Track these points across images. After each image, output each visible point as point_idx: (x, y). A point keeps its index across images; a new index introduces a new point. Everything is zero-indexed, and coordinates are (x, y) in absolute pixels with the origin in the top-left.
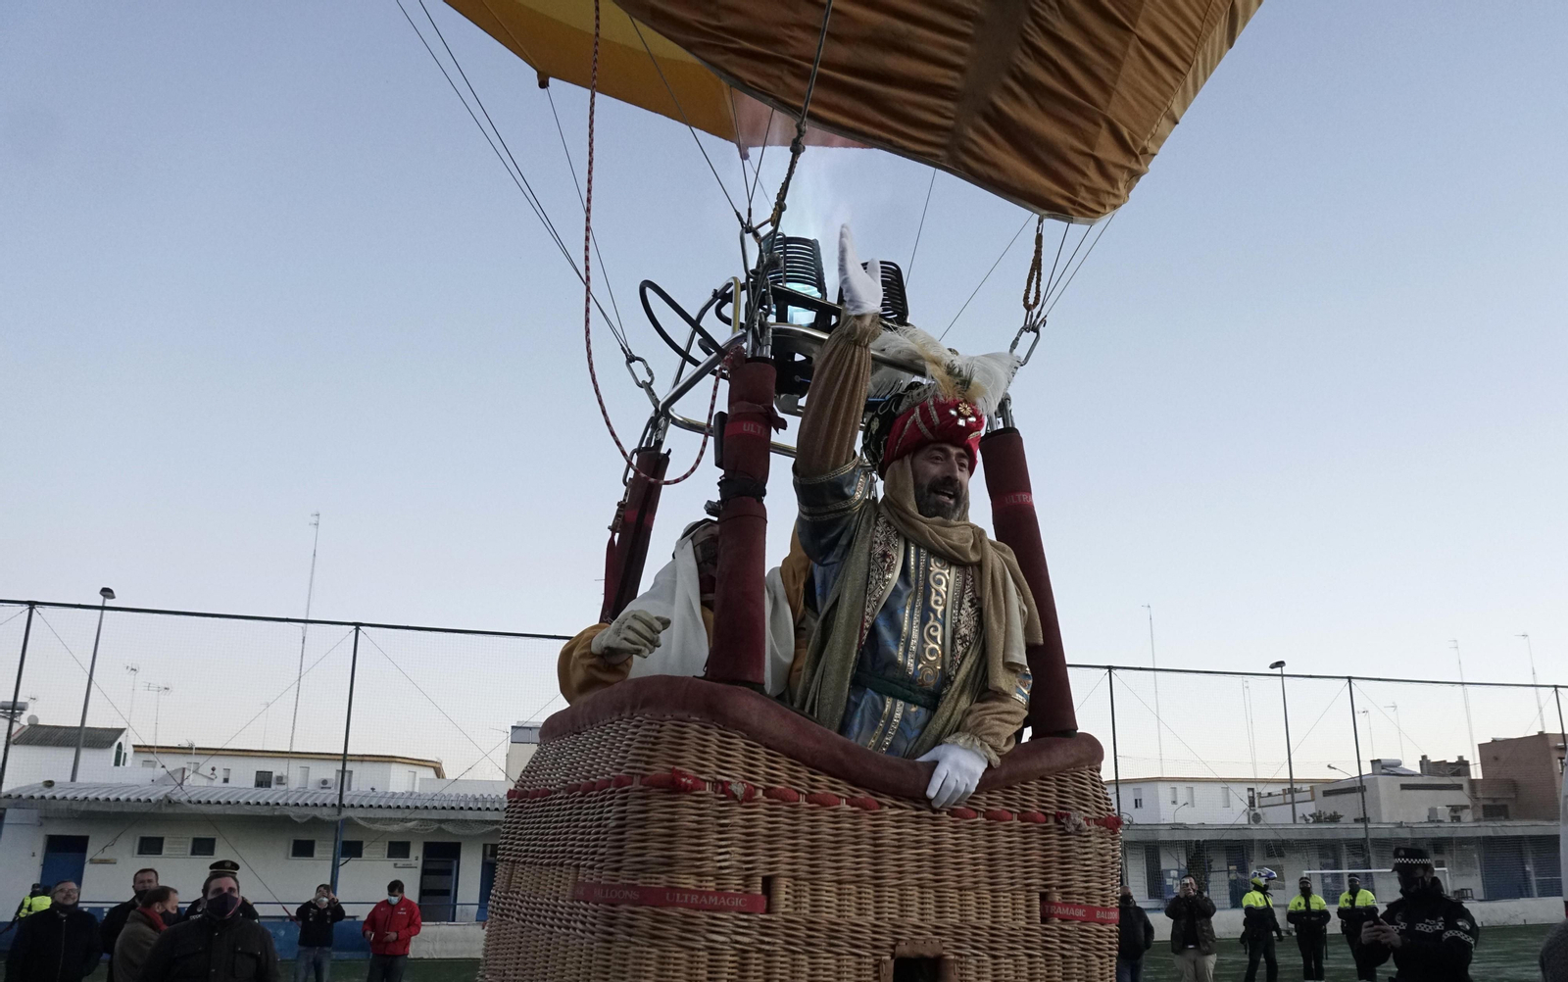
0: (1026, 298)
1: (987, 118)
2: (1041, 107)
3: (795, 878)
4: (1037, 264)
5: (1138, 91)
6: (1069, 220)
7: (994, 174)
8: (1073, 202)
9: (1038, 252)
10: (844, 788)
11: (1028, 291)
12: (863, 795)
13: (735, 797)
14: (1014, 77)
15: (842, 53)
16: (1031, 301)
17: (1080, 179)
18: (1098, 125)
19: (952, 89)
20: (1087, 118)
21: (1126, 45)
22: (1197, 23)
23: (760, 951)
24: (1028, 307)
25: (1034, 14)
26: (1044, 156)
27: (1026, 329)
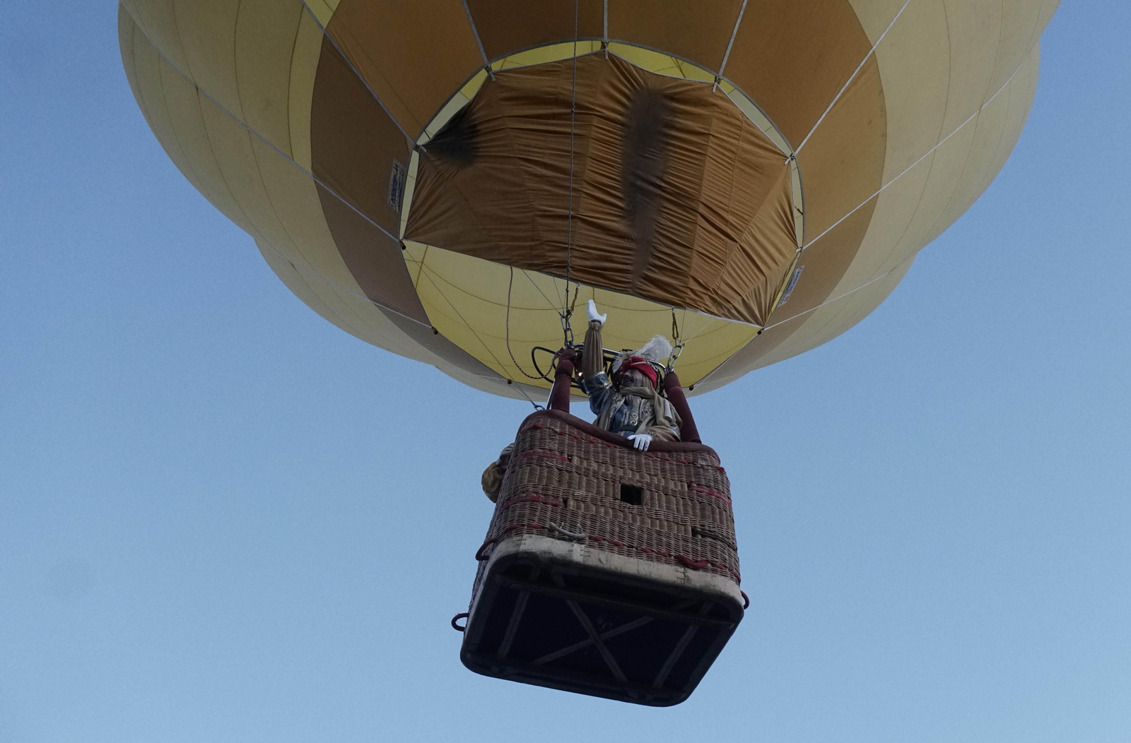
0: (673, 335)
1: (645, 279)
2: (665, 275)
3: (580, 458)
4: (675, 323)
5: (704, 269)
6: (685, 308)
7: (650, 294)
8: (685, 303)
9: (674, 319)
10: (600, 441)
11: (673, 333)
12: (605, 443)
13: (557, 432)
14: (651, 265)
15: (588, 263)
16: (676, 336)
17: (686, 295)
18: (687, 277)
19: (628, 270)
20: (683, 276)
21: (692, 253)
22: (725, 250)
23: (567, 471)
24: (675, 338)
25: (654, 247)
26: (669, 289)
27: (676, 346)
